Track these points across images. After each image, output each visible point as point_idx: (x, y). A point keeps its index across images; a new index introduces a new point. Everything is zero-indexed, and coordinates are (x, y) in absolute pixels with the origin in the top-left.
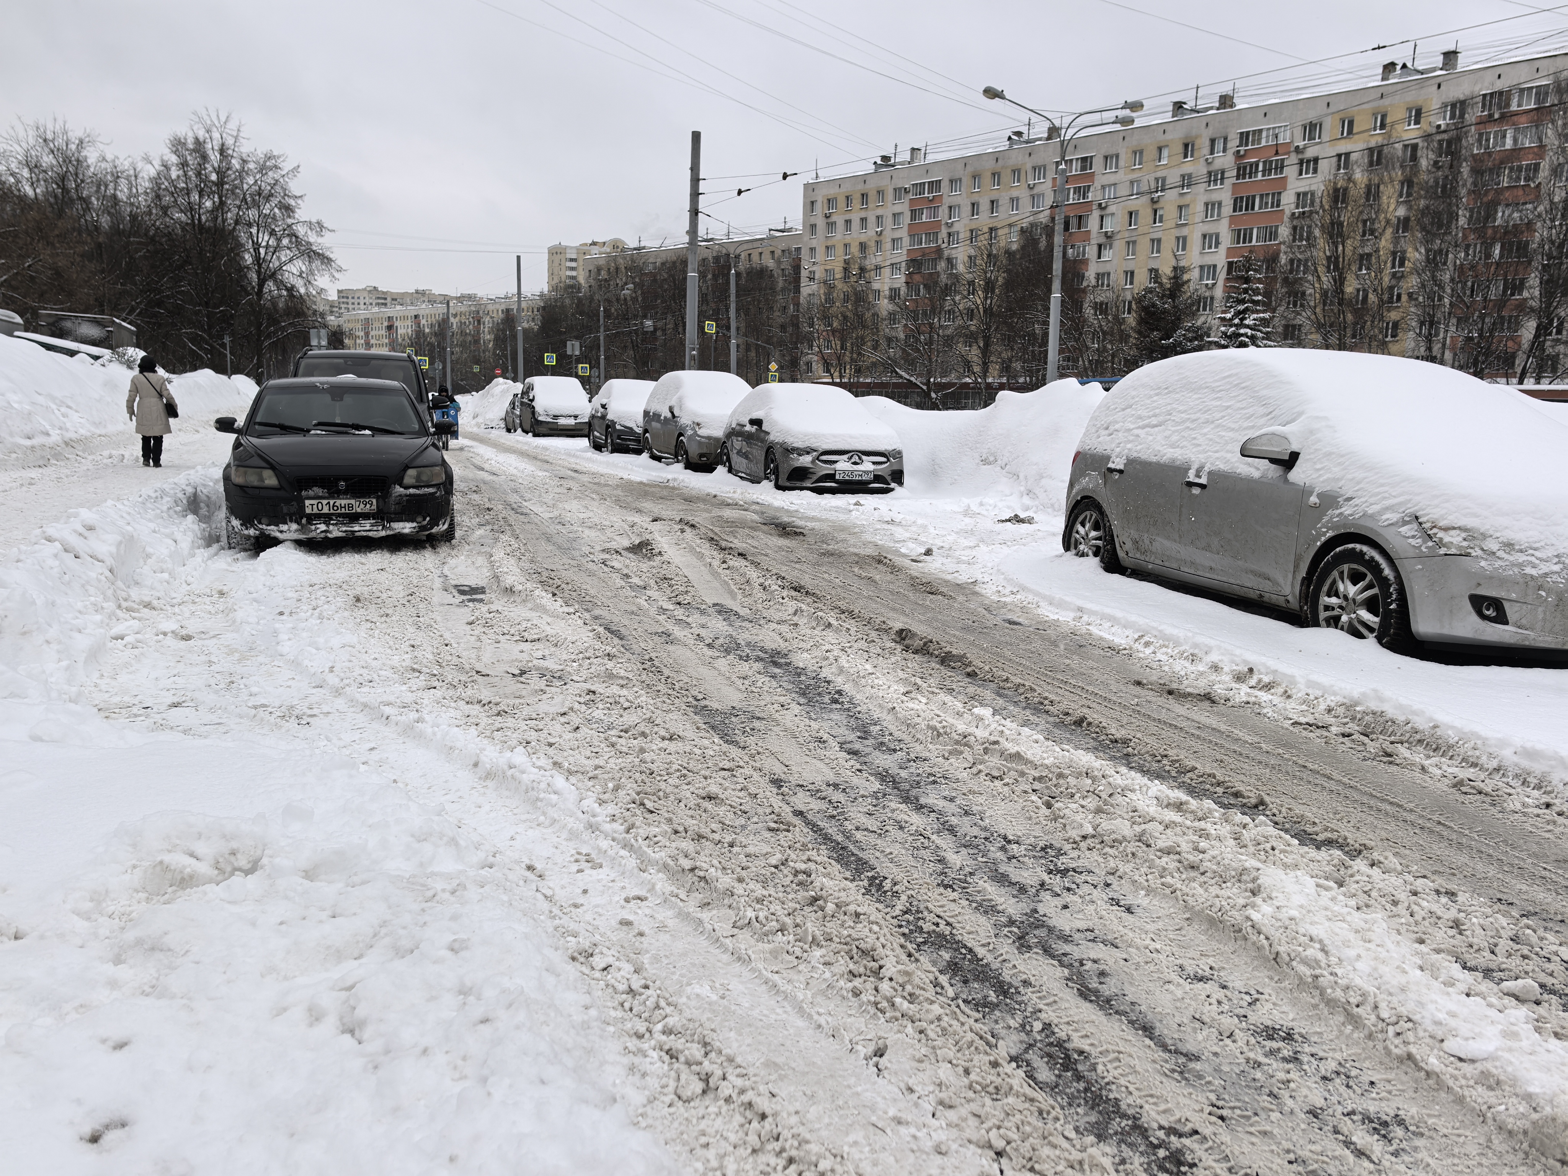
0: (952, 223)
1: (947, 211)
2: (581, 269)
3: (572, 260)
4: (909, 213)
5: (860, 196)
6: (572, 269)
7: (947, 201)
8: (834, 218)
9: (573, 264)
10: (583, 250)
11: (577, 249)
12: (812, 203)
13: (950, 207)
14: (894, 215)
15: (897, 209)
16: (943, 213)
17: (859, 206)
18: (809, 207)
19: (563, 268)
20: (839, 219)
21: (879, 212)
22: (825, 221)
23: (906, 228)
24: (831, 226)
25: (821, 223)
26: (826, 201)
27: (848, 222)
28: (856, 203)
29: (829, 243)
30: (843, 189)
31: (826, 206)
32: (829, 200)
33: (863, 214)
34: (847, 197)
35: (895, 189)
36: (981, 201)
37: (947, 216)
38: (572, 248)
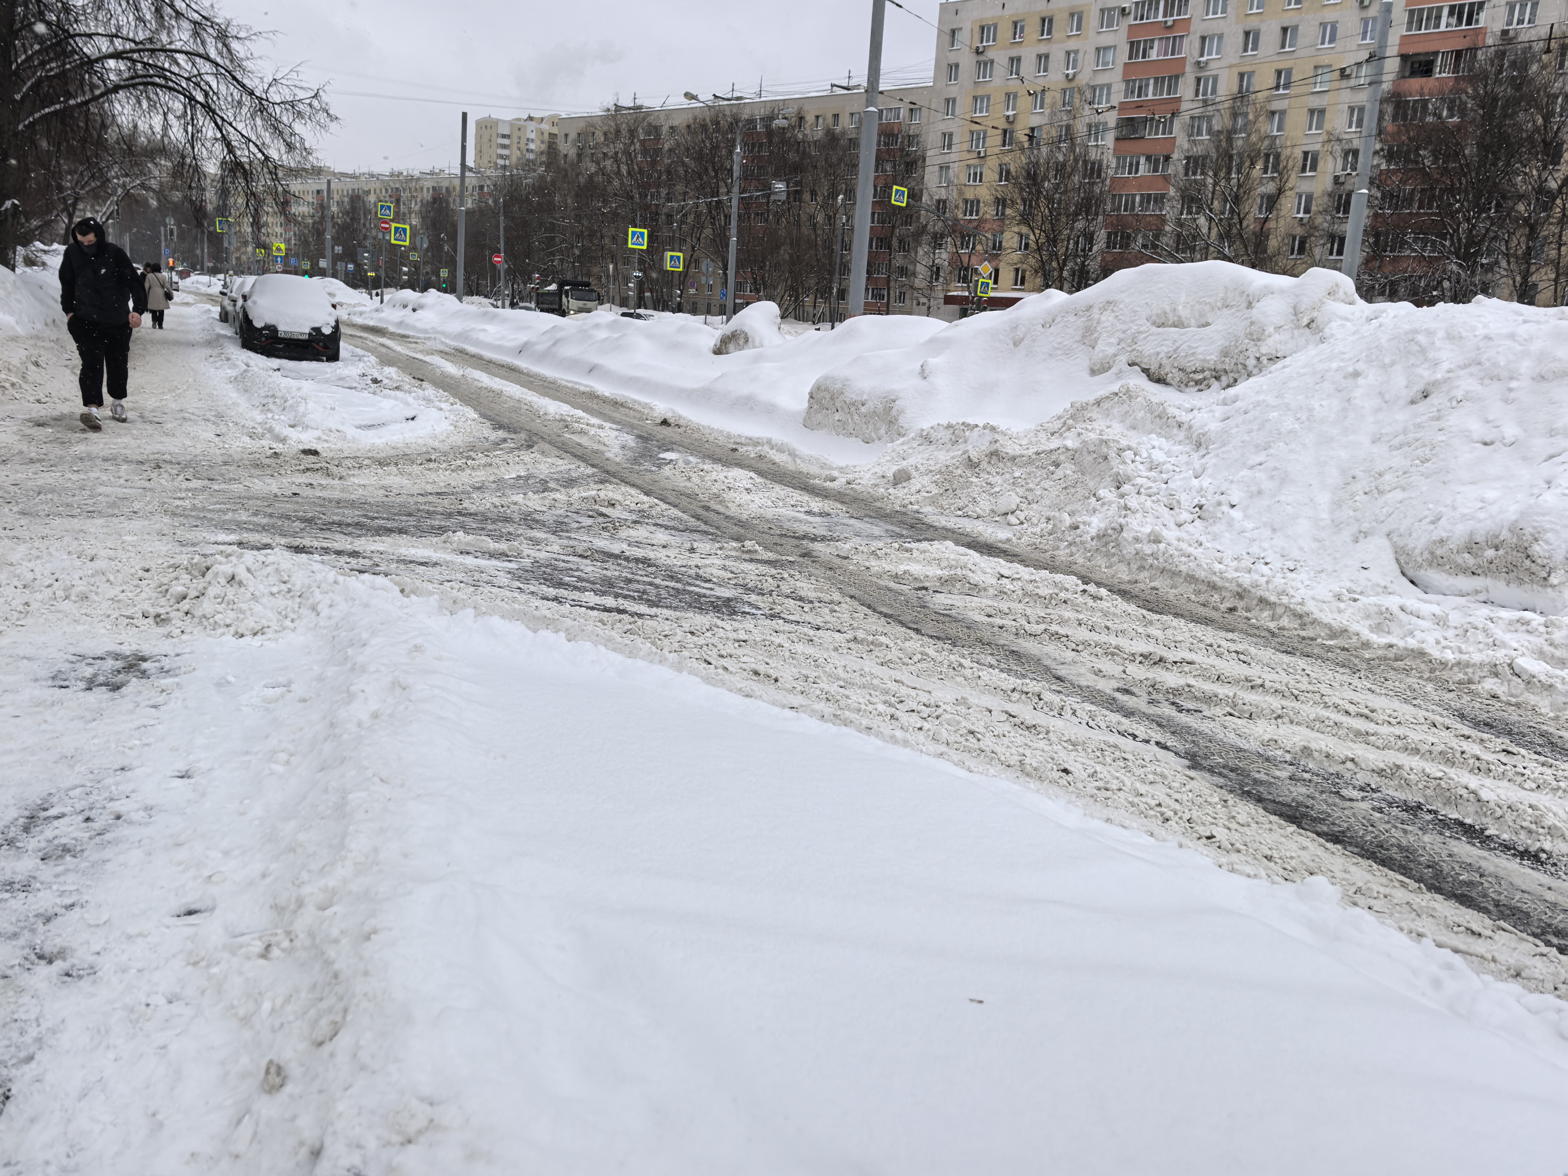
0: (1207, 63)
1: (1197, 44)
2: (515, 147)
3: (504, 136)
4: (1127, 47)
5: (1038, 22)
6: (504, 147)
7: (1198, 28)
8: (990, 54)
9: (506, 141)
10: (517, 126)
11: (512, 124)
12: (953, 32)
13: (1203, 39)
14: (1098, 50)
15: (1106, 39)
16: (1189, 48)
17: (1036, 36)
18: (947, 38)
19: (494, 146)
20: (999, 56)
21: (1072, 45)
22: (974, 58)
23: (1119, 69)
24: (984, 65)
25: (967, 61)
26: (977, 29)
27: (1015, 61)
28: (1032, 31)
29: (980, 92)
30: (1007, 12)
31: (977, 36)
32: (982, 28)
33: (1043, 49)
34: (1015, 24)
35: (1102, 11)
36: (1264, 28)
37: (1196, 52)
38: (504, 122)
